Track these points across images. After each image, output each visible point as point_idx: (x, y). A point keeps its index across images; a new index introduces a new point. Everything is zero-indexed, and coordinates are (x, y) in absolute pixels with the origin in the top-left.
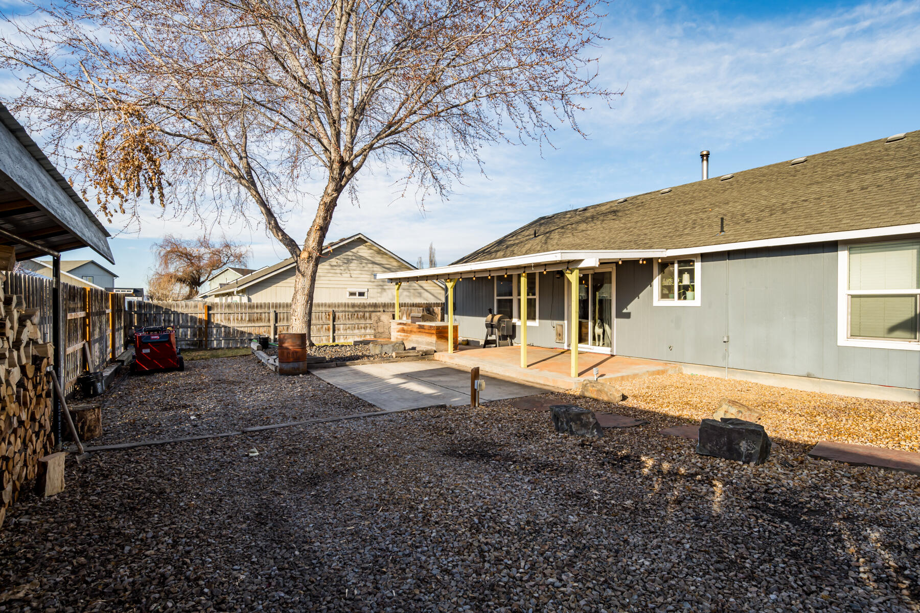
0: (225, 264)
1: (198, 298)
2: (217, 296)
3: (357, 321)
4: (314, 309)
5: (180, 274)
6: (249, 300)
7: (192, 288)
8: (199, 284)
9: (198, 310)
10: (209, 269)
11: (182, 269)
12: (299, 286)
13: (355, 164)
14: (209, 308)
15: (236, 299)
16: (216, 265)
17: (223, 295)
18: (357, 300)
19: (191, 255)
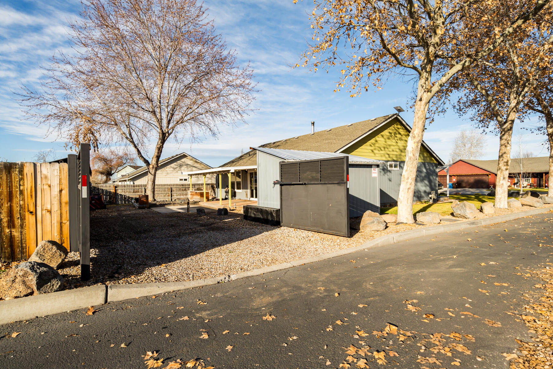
0: (125, 164)
1: (111, 182)
2: (120, 181)
3: (182, 192)
4: (156, 187)
5: (101, 170)
6: (134, 183)
7: (107, 177)
8: (111, 175)
9: (111, 188)
10: (116, 167)
11: (102, 167)
12: (149, 178)
13: (169, 132)
14: (116, 187)
15: (128, 183)
16: (120, 165)
17: (123, 181)
18: (183, 182)
19: (106, 160)
